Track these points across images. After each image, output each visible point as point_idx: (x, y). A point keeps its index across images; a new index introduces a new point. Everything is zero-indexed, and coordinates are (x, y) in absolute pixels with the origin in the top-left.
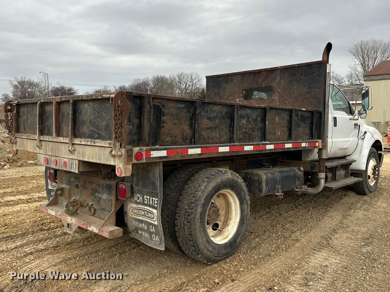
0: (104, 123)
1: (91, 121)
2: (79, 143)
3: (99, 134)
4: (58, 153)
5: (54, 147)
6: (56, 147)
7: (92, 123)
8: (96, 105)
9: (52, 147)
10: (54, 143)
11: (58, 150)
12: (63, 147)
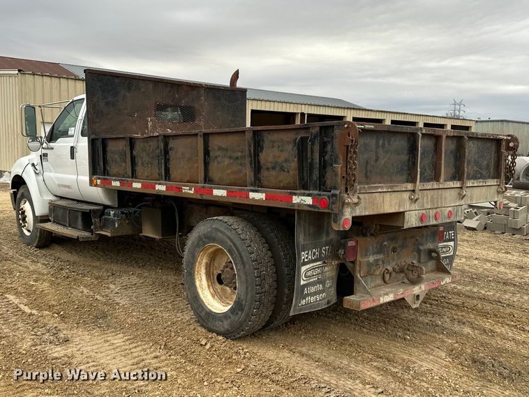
0: (485, 163)
1: (475, 160)
2: (471, 185)
3: (481, 174)
4: (442, 203)
5: (436, 196)
6: (438, 195)
7: (476, 163)
8: (480, 144)
9: (432, 197)
10: (436, 191)
11: (441, 198)
12: (448, 194)
